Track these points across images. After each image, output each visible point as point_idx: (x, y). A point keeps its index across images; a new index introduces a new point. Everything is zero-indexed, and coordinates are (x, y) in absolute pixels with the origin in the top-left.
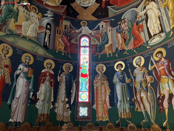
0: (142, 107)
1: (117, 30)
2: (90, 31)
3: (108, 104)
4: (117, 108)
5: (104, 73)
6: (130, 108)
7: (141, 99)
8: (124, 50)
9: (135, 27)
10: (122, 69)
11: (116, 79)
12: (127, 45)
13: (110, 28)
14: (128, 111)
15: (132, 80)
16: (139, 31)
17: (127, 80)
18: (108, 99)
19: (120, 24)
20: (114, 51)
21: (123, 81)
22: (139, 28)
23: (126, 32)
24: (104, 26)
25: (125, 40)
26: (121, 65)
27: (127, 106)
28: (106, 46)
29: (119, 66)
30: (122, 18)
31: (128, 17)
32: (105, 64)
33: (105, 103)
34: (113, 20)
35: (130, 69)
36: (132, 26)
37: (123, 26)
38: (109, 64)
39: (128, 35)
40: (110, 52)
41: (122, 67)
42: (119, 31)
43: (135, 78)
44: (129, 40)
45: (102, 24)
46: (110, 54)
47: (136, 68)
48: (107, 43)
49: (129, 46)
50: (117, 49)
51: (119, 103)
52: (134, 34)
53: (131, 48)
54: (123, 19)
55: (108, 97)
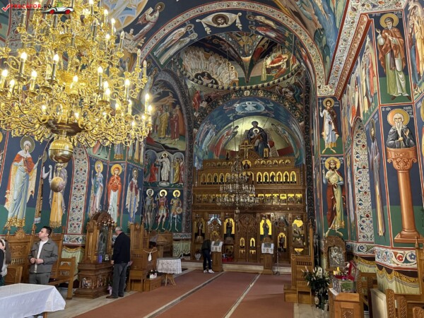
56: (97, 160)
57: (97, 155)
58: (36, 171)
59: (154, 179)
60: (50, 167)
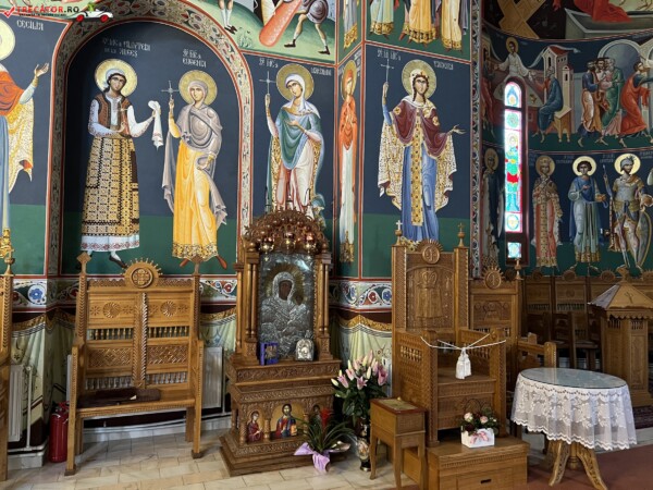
0: (623, 245)
1: (585, 81)
2: (526, 71)
3: (556, 238)
4: (573, 246)
5: (552, 177)
6: (598, 247)
7: (624, 231)
8: (596, 134)
9: (630, 88)
10: (590, 173)
11: (574, 192)
12: (606, 124)
13: (566, 72)
14: (593, 250)
15: (608, 197)
16: (637, 100)
17: (598, 197)
18: (556, 229)
19: (593, 70)
20: (574, 131)
21: (589, 196)
22: (639, 93)
23: (607, 94)
24: (554, 63)
25: (602, 112)
26: (588, 164)
27: (593, 243)
28: (558, 115)
29: (583, 166)
30: (600, 55)
31: (614, 56)
32: (555, 158)
33: (552, 236)
34: (576, 51)
35: (606, 175)
36: (624, 83)
37: (599, 75)
38: (561, 157)
39: (611, 101)
40: (565, 131)
41: (590, 168)
42: (590, 85)
43: (615, 194)
44: (613, 114)
45: (549, 55)
46: (565, 135)
47: (619, 175)
48: (560, 108)
49: (611, 127)
50: (582, 127)
51: (578, 236)
52: (625, 105)
53: (615, 132)
54: (603, 59)
55: (556, 224)
56: (282, 62)
57: (279, 49)
58: (30, 106)
59: (639, 123)
60: (154, 105)
